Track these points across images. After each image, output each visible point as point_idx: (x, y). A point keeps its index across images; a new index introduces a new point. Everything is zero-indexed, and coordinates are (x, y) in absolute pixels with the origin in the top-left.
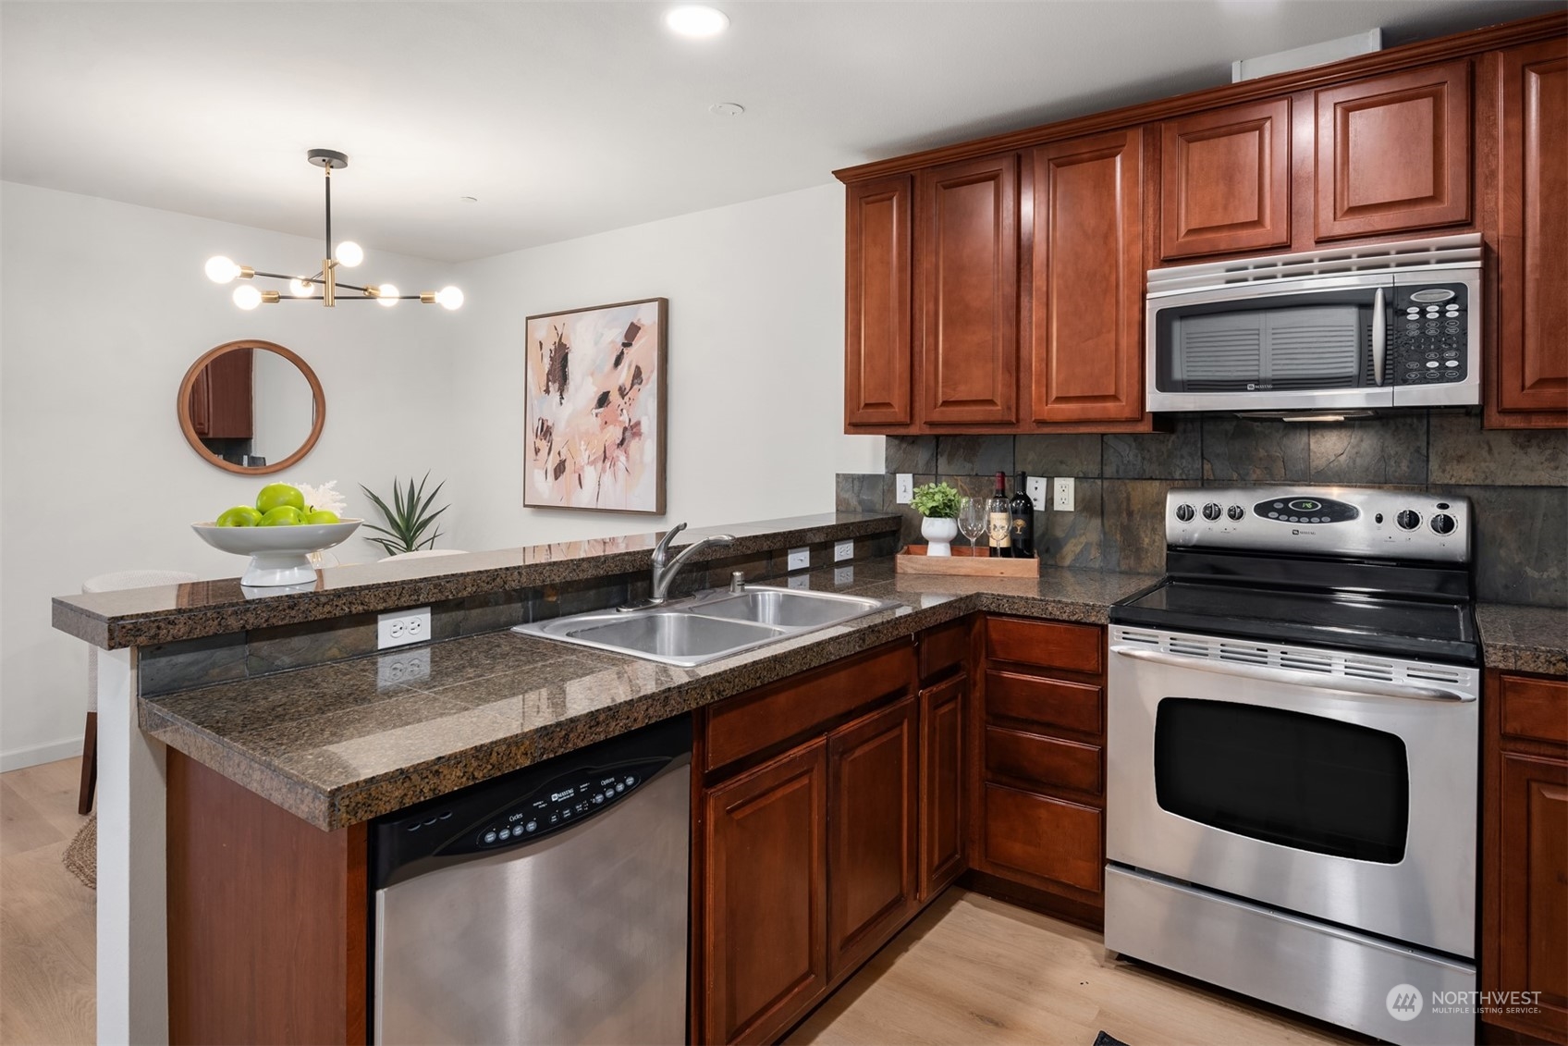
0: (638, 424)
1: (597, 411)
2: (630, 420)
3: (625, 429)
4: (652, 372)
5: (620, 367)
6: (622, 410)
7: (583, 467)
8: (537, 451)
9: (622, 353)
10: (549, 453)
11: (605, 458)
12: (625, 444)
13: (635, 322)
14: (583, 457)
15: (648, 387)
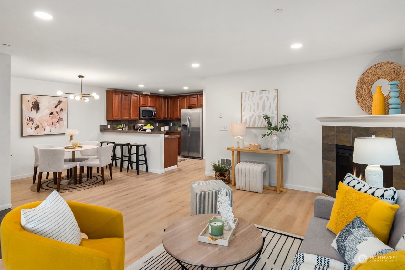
0: (62, 118)
1: (50, 116)
2: (60, 118)
3: (58, 119)
4: (65, 109)
5: (56, 108)
6: (57, 116)
7: (45, 127)
8: (27, 124)
9: (57, 105)
10: (33, 124)
11: (52, 125)
12: (58, 122)
13: (61, 100)
14: (45, 124)
15: (65, 112)
